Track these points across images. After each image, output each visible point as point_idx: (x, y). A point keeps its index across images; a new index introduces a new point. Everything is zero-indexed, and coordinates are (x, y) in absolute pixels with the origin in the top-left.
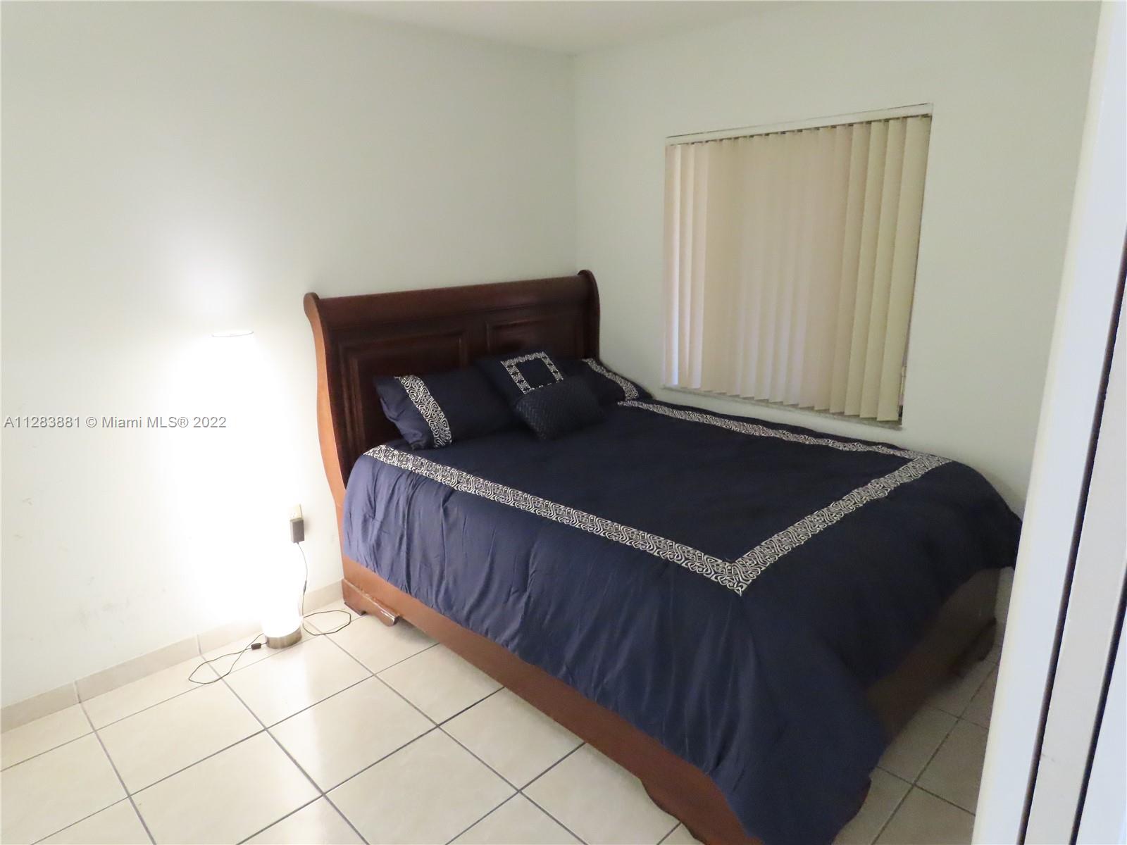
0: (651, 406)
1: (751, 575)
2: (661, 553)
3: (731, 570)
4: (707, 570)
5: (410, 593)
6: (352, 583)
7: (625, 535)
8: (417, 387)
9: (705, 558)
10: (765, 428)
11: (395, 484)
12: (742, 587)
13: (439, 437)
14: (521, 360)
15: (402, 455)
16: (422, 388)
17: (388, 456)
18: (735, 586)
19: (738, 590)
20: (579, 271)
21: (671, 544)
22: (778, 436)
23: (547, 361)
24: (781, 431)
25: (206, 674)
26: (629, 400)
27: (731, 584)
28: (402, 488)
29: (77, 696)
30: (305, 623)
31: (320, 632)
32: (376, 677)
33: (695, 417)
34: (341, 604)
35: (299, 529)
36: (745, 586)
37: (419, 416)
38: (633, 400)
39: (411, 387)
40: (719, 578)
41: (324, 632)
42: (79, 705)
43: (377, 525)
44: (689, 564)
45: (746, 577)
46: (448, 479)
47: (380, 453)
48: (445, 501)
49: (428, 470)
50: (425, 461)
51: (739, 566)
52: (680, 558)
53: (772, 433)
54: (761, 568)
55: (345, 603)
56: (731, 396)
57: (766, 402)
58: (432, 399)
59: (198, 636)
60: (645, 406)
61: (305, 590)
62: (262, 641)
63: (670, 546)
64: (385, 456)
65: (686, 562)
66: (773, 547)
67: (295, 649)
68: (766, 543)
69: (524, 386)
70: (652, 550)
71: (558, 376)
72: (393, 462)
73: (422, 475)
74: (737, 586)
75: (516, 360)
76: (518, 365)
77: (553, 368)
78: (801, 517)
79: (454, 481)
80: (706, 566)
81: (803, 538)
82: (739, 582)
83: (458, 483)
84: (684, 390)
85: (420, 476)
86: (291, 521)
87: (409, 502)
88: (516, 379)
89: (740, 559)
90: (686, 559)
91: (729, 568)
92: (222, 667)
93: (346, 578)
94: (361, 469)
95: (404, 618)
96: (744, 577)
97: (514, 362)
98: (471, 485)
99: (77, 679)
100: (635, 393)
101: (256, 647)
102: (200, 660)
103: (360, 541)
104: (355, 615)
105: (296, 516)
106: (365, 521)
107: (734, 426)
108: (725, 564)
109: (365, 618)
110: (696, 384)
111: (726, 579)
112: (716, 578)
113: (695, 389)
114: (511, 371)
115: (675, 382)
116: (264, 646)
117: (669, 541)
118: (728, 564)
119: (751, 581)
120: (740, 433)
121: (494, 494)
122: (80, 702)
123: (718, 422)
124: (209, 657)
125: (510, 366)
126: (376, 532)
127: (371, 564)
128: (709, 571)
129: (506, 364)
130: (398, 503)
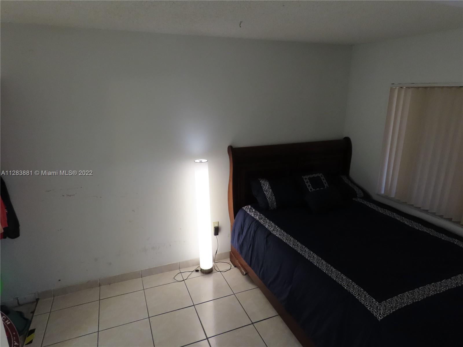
0: (368, 203)
1: (387, 312)
2: (348, 288)
3: (378, 306)
4: (367, 303)
5: (251, 267)
6: (233, 254)
7: (334, 274)
8: (266, 184)
9: (368, 296)
10: (422, 226)
11: (251, 224)
12: (381, 317)
13: (271, 206)
14: (311, 176)
15: (256, 212)
16: (268, 185)
17: (251, 211)
18: (378, 316)
19: (379, 318)
20: (344, 137)
21: (354, 285)
22: (428, 232)
23: (322, 178)
24: (430, 229)
25: (179, 278)
26: (359, 198)
27: (376, 314)
28: (253, 226)
29: (141, 275)
30: (215, 265)
31: (219, 270)
32: (235, 295)
33: (388, 213)
34: (228, 260)
35: (217, 231)
36: (382, 317)
37: (265, 197)
38: (361, 198)
39: (264, 184)
40: (371, 309)
41: (220, 271)
42: (141, 278)
43: (243, 237)
44: (359, 298)
45: (384, 313)
46: (270, 227)
47: (247, 209)
48: (267, 237)
49: (263, 221)
50: (263, 217)
51: (383, 305)
52: (356, 293)
53: (425, 230)
54: (393, 310)
55: (230, 260)
56: (409, 205)
57: (426, 211)
58: (271, 190)
59: (179, 262)
60: (365, 202)
61: (216, 253)
62: (199, 269)
63: (353, 285)
64: (249, 211)
65: (358, 296)
66: (403, 299)
67: (209, 275)
68: (400, 296)
69: (310, 188)
70: (345, 285)
71: (326, 185)
72: (252, 215)
73: (261, 223)
74: (379, 316)
75: (309, 176)
76: (309, 179)
77: (324, 181)
78: (424, 285)
79: (272, 229)
80: (367, 301)
81: (421, 297)
82: (380, 314)
83: (274, 230)
84: (387, 197)
85: (260, 223)
86: (214, 227)
87: (255, 232)
88: (307, 184)
89: (384, 302)
90: (359, 295)
91: (378, 305)
92: (185, 276)
93: (231, 251)
94: (240, 214)
95: (249, 274)
96: (383, 313)
97: (307, 177)
98: (277, 232)
99: (142, 269)
100: (362, 195)
101: (197, 271)
102: (178, 271)
103: (236, 242)
104: (233, 266)
105: (216, 225)
106: (239, 235)
107: (406, 222)
108: (376, 303)
109: (236, 268)
110: (393, 195)
111: (374, 311)
112: (370, 309)
113: (391, 198)
114: (305, 181)
115: (383, 192)
116: (200, 271)
117: (353, 283)
118: (377, 303)
119: (386, 315)
120: (408, 226)
121: (286, 239)
122: (142, 277)
123: (398, 218)
124: (182, 271)
125: (306, 179)
126: (242, 240)
127: (239, 251)
128: (368, 304)
129: (304, 177)
130: (251, 231)
